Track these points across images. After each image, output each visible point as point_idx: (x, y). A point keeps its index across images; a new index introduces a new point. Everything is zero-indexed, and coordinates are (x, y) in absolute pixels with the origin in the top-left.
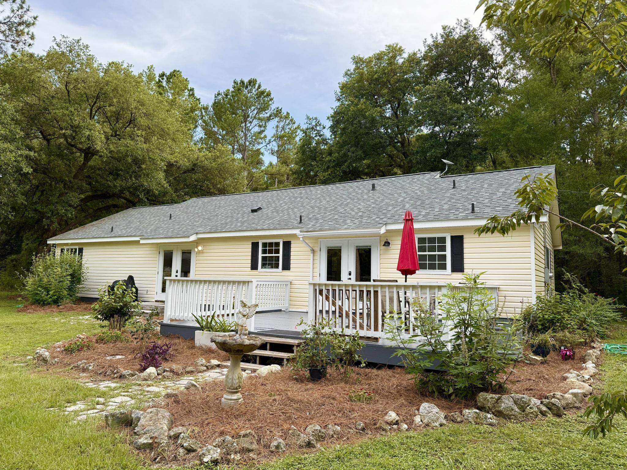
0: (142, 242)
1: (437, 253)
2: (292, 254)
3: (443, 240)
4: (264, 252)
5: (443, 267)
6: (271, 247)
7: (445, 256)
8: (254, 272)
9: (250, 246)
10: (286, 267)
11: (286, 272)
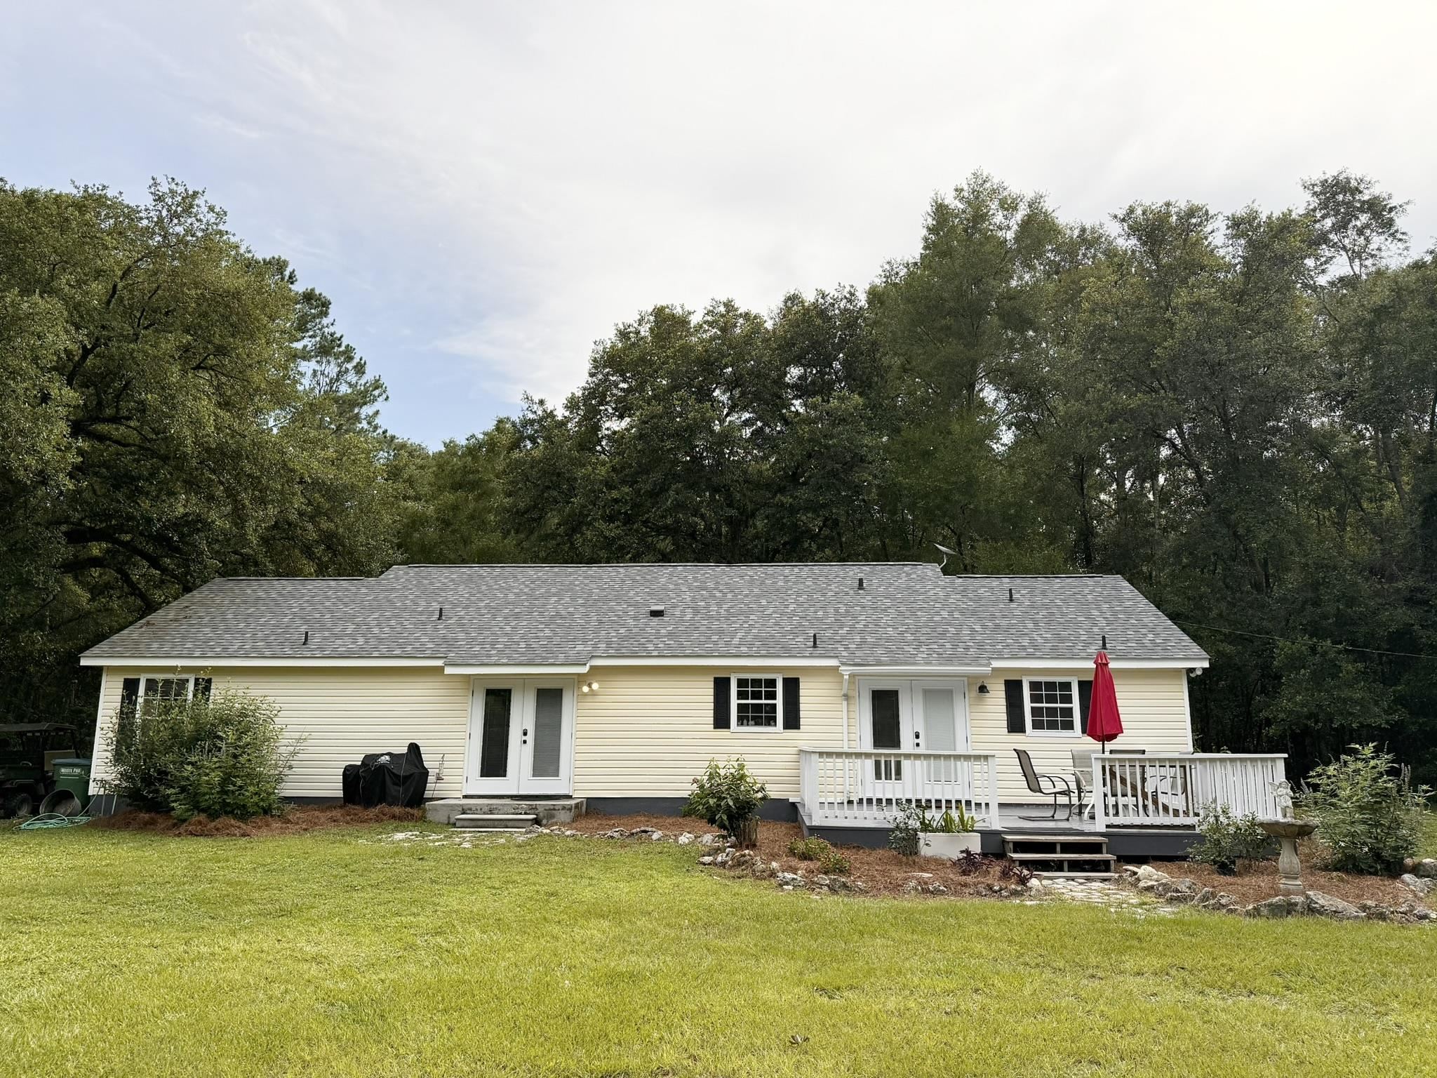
0: (448, 671)
1: (1059, 705)
2: (802, 700)
3: (1067, 686)
4: (741, 695)
5: (1069, 726)
6: (757, 687)
7: (1071, 709)
8: (722, 733)
9: (712, 685)
10: (792, 721)
11: (791, 734)
